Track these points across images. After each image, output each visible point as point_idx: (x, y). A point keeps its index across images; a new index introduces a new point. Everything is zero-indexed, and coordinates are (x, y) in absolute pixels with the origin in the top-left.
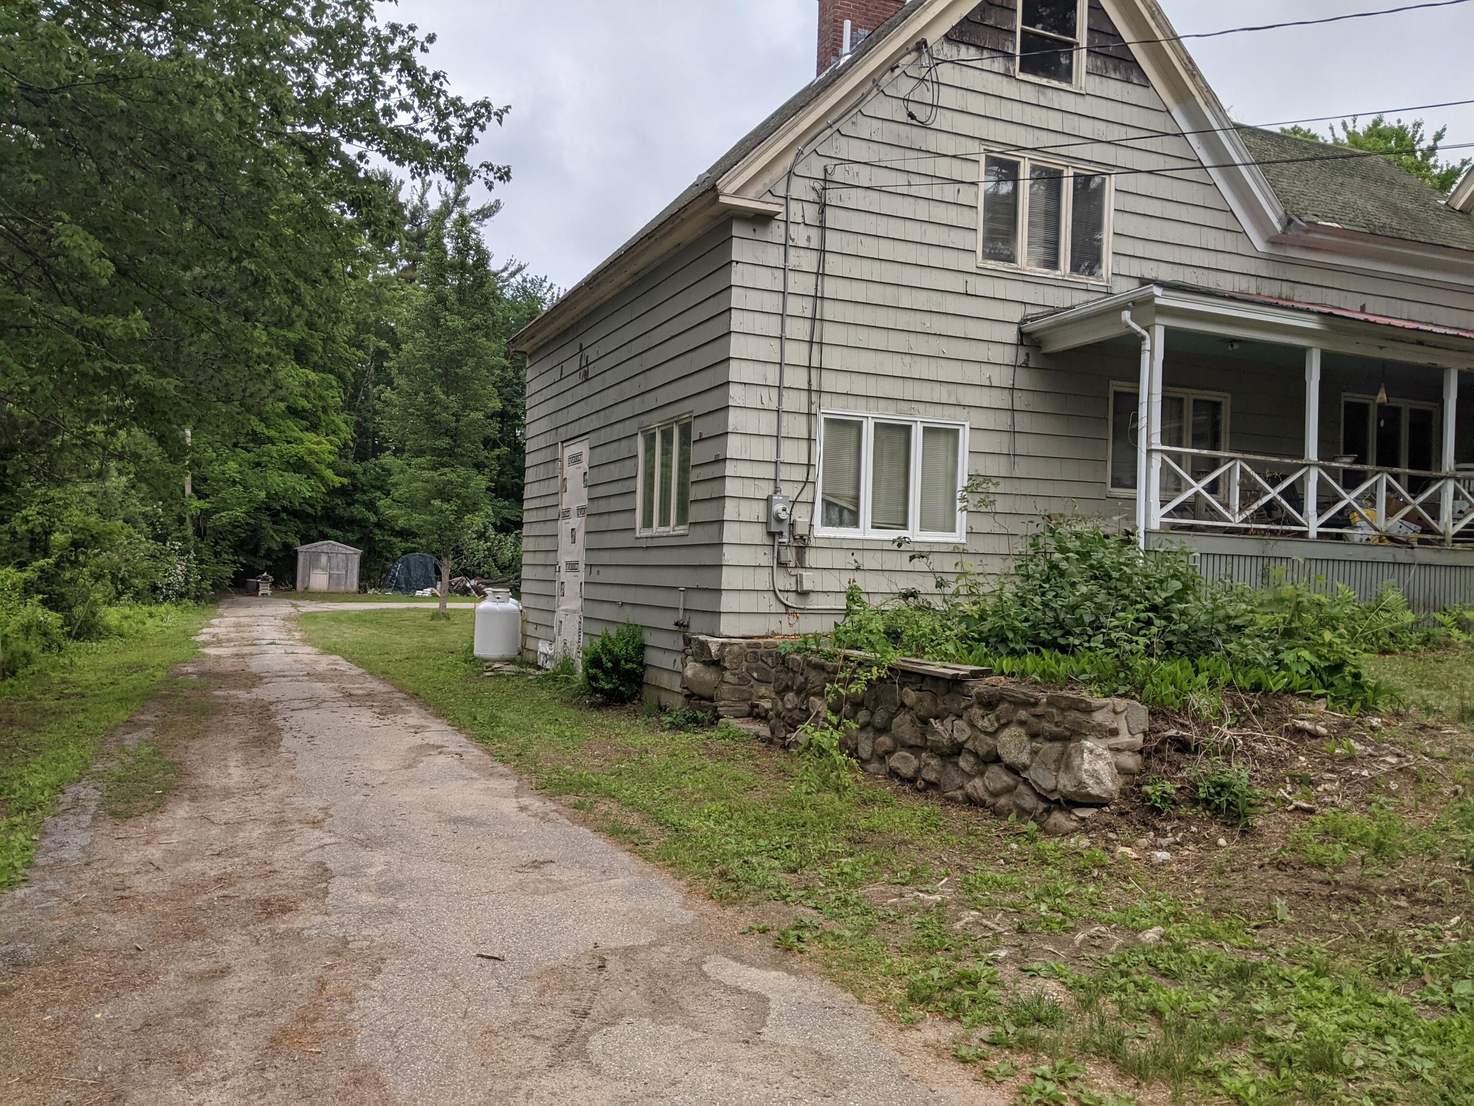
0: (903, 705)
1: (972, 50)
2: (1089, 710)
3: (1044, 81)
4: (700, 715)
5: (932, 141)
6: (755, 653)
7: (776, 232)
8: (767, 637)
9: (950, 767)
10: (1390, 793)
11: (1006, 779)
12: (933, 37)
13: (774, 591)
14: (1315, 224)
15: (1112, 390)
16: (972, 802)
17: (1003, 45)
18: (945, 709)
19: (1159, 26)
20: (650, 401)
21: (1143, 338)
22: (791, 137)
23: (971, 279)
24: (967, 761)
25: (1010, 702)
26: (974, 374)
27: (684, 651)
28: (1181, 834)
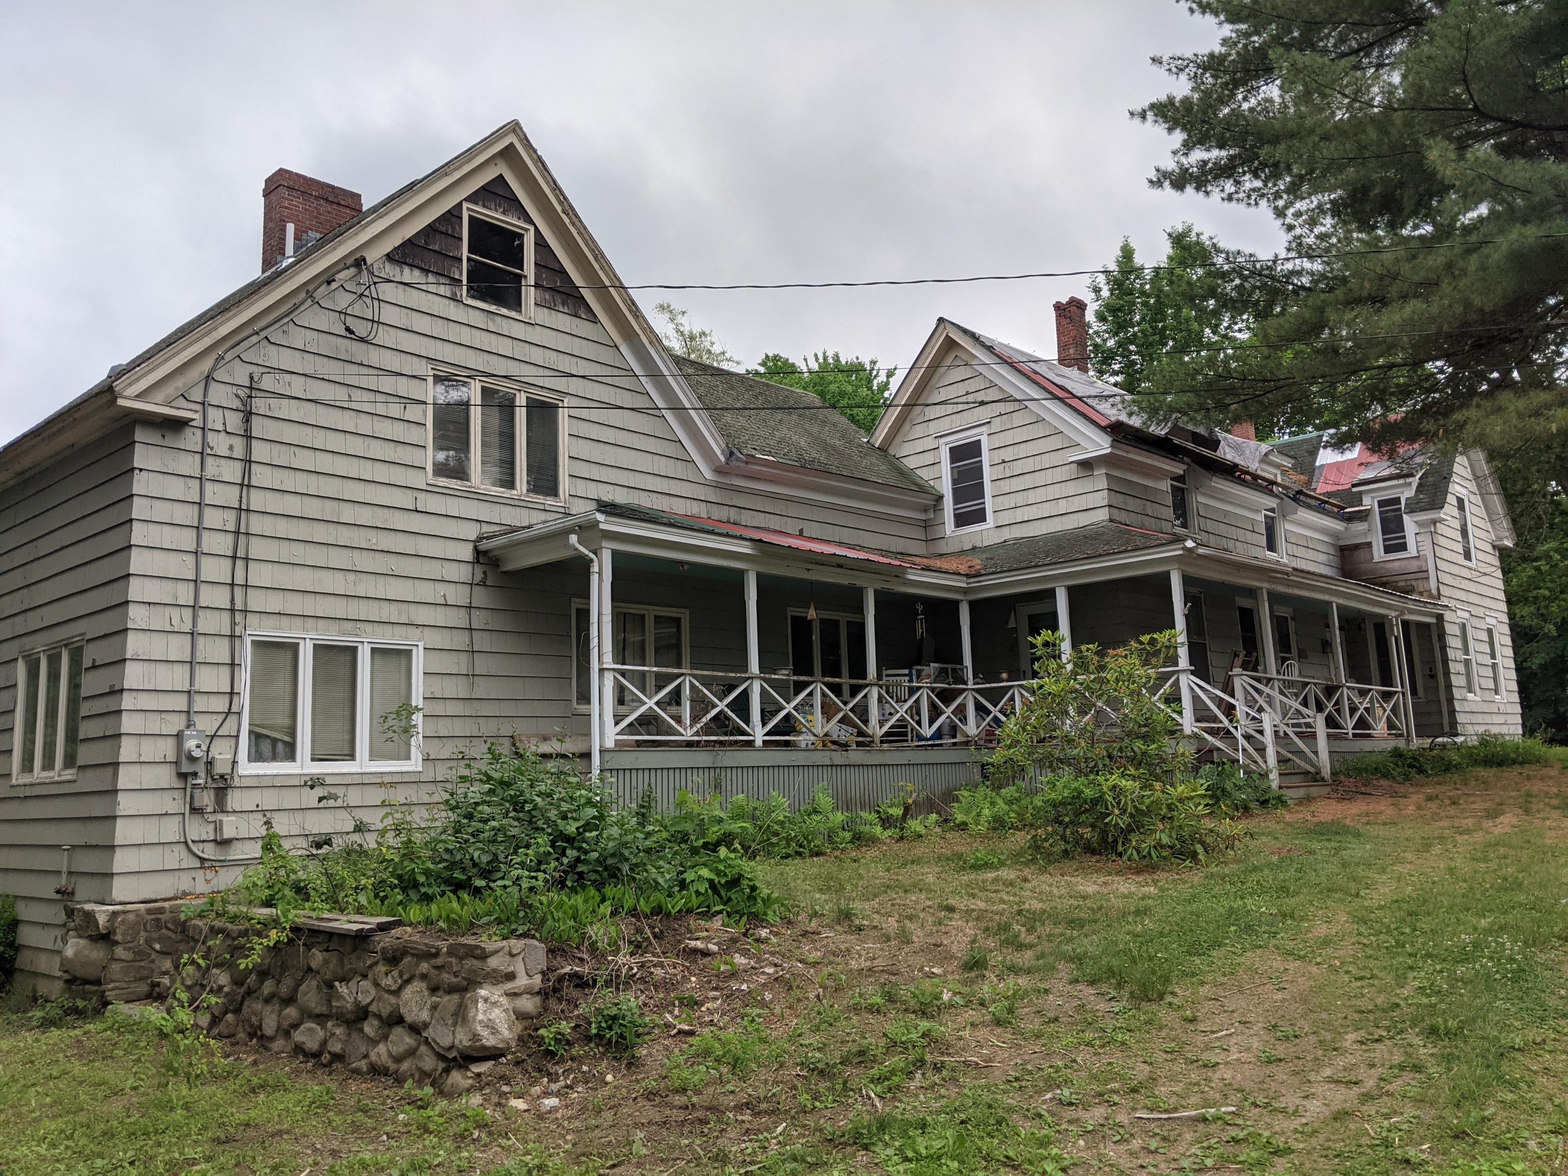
0: (310, 969)
1: (417, 272)
2: (484, 956)
3: (493, 308)
4: (80, 1004)
5: (374, 357)
6: (158, 920)
7: (191, 439)
8: (175, 898)
9: (355, 1035)
10: (763, 1004)
11: (410, 1040)
12: (374, 255)
13: (186, 843)
14: (753, 456)
15: (574, 607)
16: (377, 1071)
17: (449, 271)
18: (351, 969)
19: (602, 268)
20: (35, 621)
21: (591, 561)
22: (207, 342)
23: (421, 496)
24: (372, 1026)
25: (413, 955)
26: (427, 592)
27: (64, 925)
28: (572, 1076)
